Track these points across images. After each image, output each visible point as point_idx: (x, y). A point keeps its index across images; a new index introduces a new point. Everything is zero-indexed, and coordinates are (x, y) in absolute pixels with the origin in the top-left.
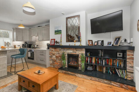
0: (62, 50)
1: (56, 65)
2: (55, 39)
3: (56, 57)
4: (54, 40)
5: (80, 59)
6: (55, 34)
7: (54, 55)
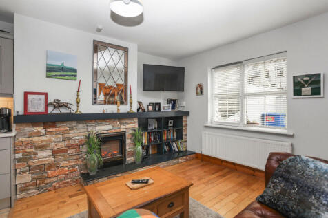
0: (81, 125)
1: (54, 179)
2: (46, 94)
3: (54, 152)
4: (43, 97)
5: (128, 141)
6: (47, 77)
7: (42, 147)
